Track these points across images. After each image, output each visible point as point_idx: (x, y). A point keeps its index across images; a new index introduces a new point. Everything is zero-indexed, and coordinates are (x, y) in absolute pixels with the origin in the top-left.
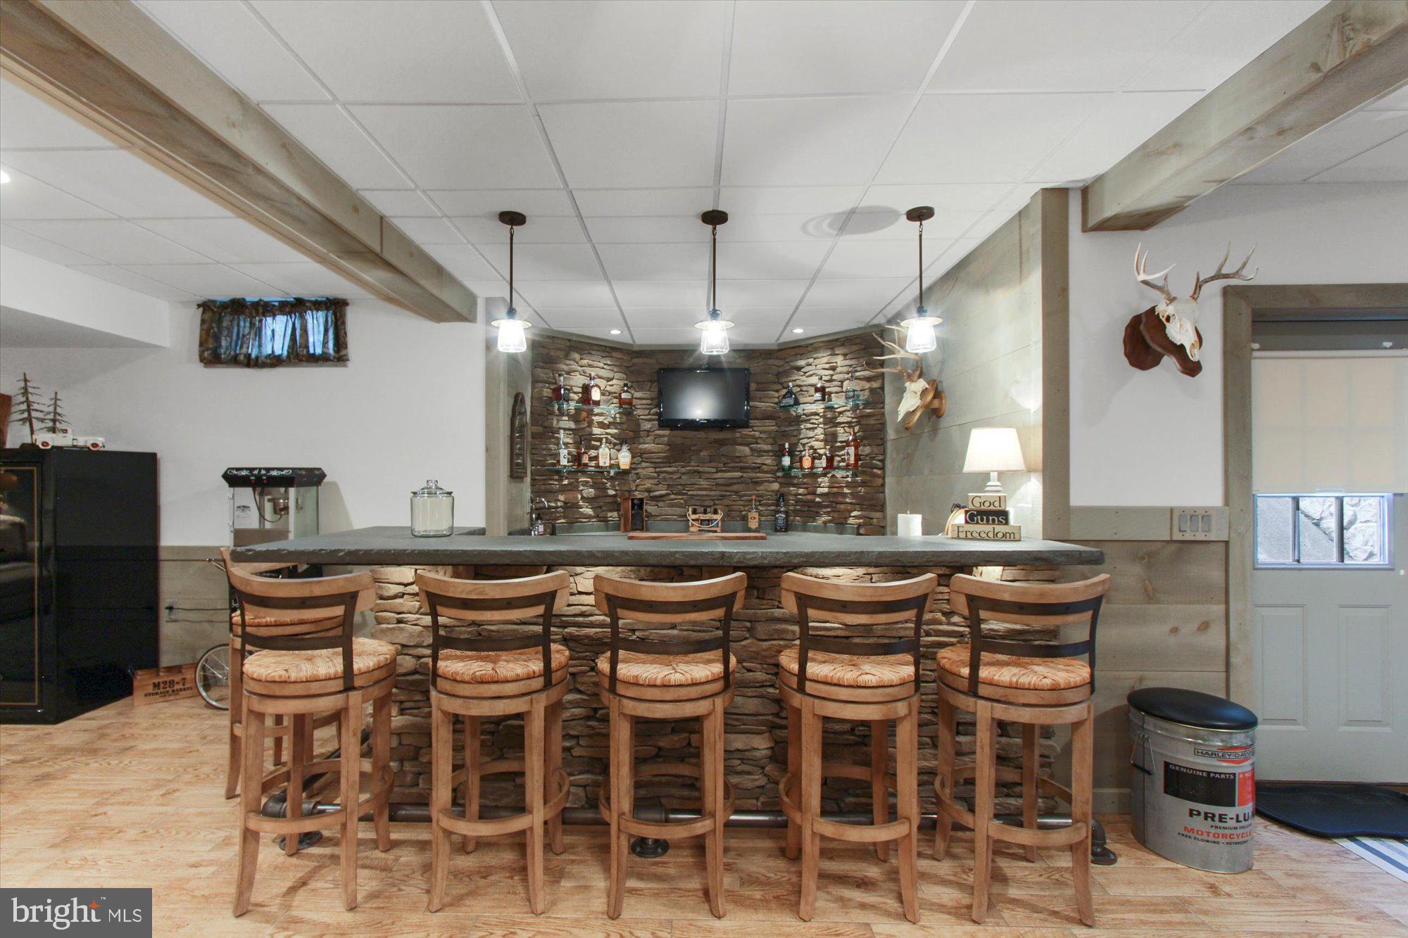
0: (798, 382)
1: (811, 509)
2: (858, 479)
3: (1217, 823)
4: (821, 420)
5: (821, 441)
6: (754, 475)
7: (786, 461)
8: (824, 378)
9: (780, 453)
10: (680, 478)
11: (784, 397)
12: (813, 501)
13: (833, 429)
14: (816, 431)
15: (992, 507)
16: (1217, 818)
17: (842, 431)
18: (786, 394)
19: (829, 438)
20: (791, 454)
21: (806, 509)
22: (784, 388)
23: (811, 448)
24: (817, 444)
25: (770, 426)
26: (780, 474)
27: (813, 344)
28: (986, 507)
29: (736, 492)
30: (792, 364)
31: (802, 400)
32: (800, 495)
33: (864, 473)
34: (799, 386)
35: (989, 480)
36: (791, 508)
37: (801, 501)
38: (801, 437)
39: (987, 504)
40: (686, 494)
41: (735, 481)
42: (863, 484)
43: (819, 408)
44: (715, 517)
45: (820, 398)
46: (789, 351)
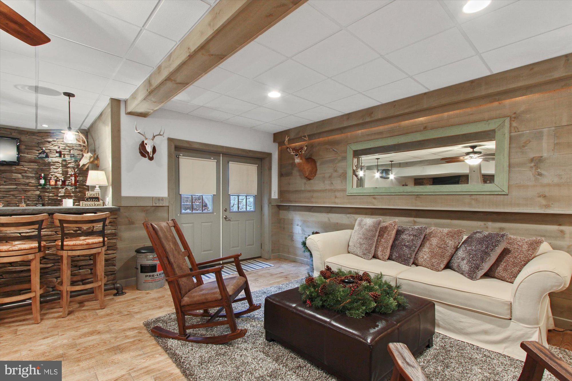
0: (49, 148)
1: (56, 202)
2: (78, 190)
3: (152, 277)
4: (61, 165)
5: (61, 174)
6: (24, 187)
7: (42, 182)
8: (61, 147)
9: (39, 178)
11: (40, 153)
12: (57, 199)
13: (66, 169)
14: (58, 170)
15: (94, 196)
16: (152, 276)
17: (70, 170)
18: (42, 152)
19: (64, 173)
20: (45, 178)
21: (54, 202)
22: (42, 150)
23: (56, 176)
24: (58, 175)
25: (34, 166)
26: (40, 187)
28: (92, 196)
29: (13, 195)
30: (45, 139)
31: (51, 155)
32: (50, 196)
33: (79, 187)
34: (49, 150)
35: (96, 188)
36: (46, 202)
37: (51, 199)
38: (51, 171)
39: (92, 195)
41: (12, 190)
42: (80, 192)
43: (60, 160)
45: (58, 156)
46: (44, 134)
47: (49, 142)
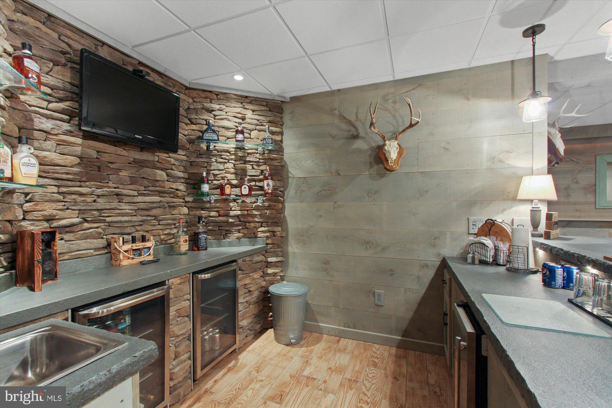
0: (208, 122)
1: (223, 228)
4: (232, 157)
5: (232, 174)
6: (171, 199)
10: (95, 201)
12: (227, 222)
13: (244, 165)
14: (226, 165)
17: (250, 168)
21: (219, 228)
27: (225, 93)
29: (156, 217)
32: (212, 217)
37: (213, 222)
38: (212, 168)
40: (104, 221)
41: (155, 205)
42: (269, 208)
44: (148, 244)
46: (199, 92)
47: (211, 111)
